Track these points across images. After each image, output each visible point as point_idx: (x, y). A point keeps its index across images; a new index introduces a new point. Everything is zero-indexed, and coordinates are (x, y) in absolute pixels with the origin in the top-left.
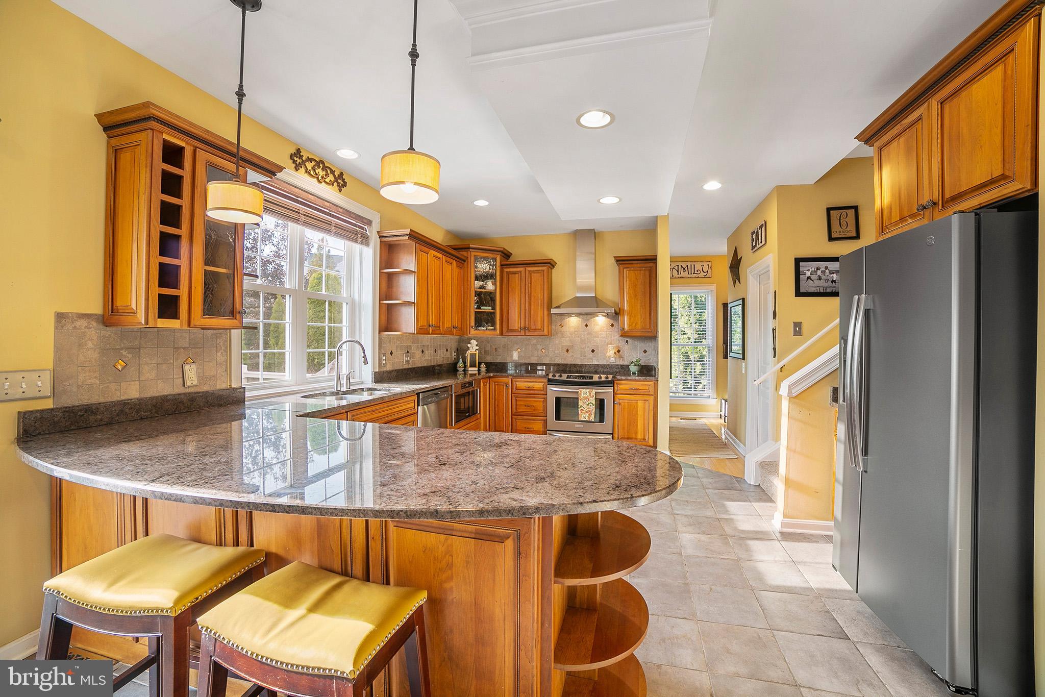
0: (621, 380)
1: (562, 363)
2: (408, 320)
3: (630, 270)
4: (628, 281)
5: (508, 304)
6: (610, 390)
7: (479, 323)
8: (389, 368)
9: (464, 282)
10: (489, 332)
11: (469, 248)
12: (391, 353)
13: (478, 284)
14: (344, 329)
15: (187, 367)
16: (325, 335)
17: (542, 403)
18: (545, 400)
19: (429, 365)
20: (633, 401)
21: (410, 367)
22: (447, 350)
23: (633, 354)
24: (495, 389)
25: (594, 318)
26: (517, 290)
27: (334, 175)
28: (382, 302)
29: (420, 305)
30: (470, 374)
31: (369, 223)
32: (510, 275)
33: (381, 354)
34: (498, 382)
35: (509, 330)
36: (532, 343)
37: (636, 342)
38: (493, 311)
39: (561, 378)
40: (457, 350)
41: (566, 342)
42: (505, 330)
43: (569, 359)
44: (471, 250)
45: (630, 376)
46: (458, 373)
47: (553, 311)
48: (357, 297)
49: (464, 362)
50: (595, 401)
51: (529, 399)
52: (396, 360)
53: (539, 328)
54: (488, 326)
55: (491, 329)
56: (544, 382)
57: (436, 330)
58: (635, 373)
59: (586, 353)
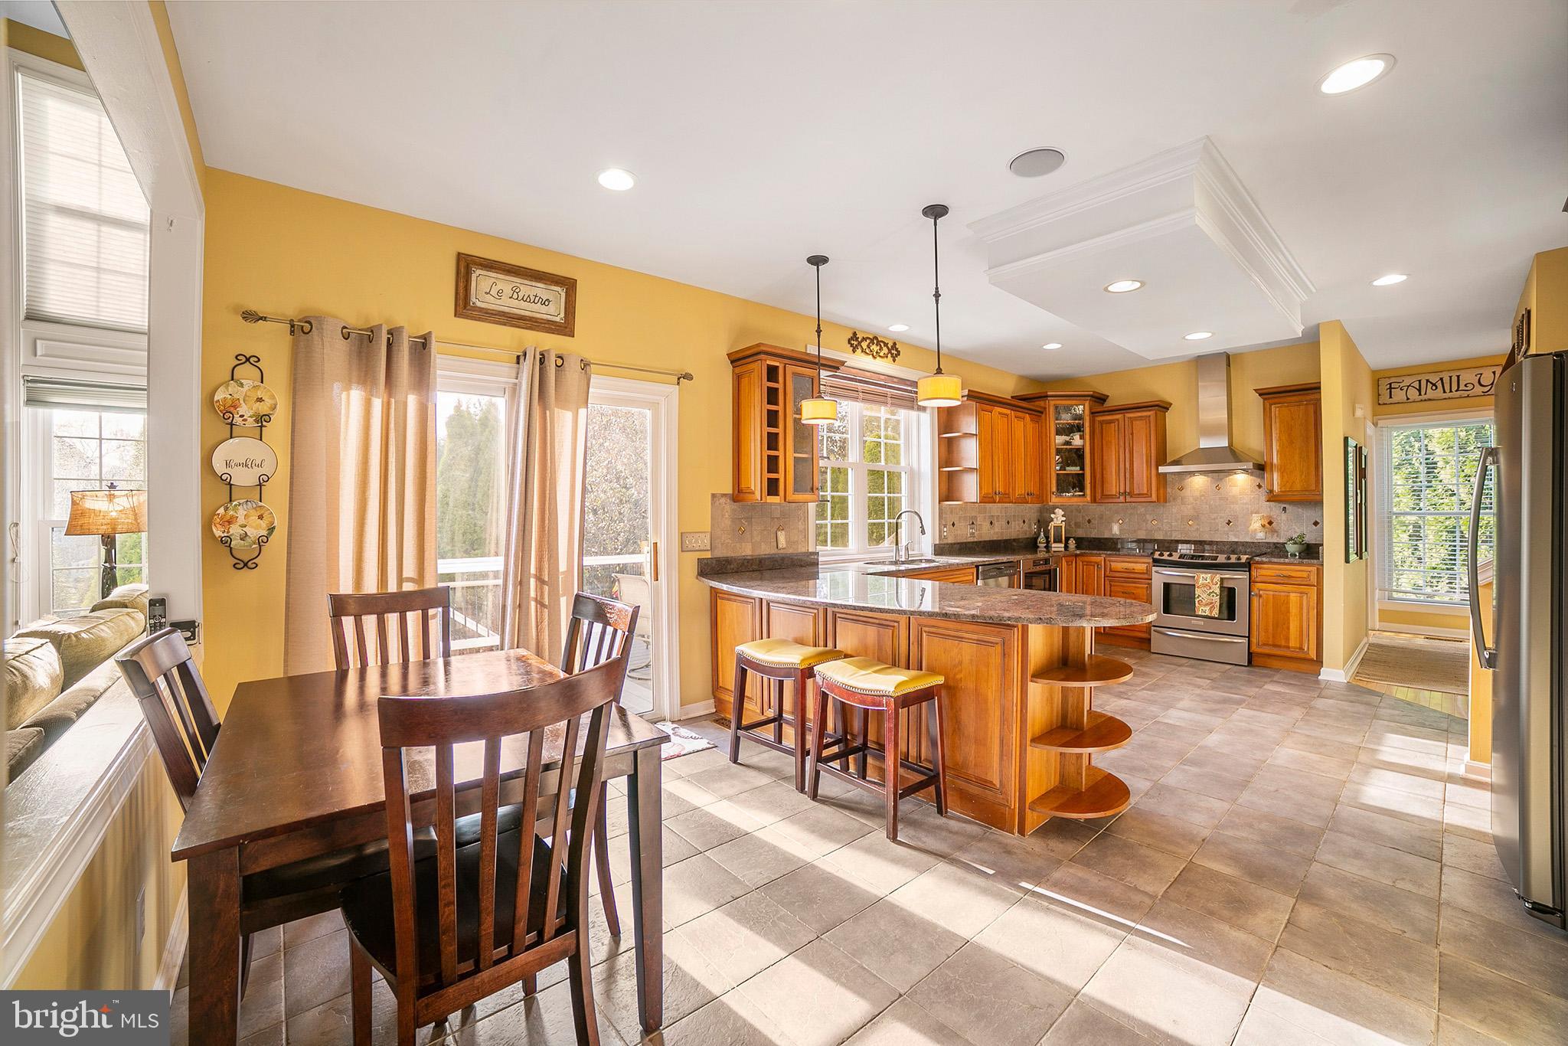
0: (1262, 563)
1: (1182, 539)
2: (970, 488)
3: (1281, 407)
4: (1278, 423)
6: (1243, 576)
7: (1062, 488)
8: (951, 540)
9: (1042, 438)
10: (1076, 499)
11: (1047, 396)
12: (953, 525)
13: (1060, 439)
14: (903, 499)
15: (779, 533)
16: (884, 505)
17: (1145, 590)
18: (1150, 586)
19: (999, 539)
20: (1282, 594)
21: (976, 540)
22: (1024, 522)
23: (1292, 527)
24: (1083, 570)
25: (1231, 477)
26: (1113, 444)
27: (888, 348)
28: (941, 469)
29: (984, 471)
30: (1054, 551)
32: (1104, 425)
33: (942, 523)
34: (1087, 562)
35: (1105, 496)
36: (1139, 512)
37: (1300, 510)
38: (1081, 472)
39: (1171, 558)
40: (1039, 521)
41: (1188, 510)
42: (1098, 496)
43: (1193, 534)
44: (1049, 398)
45: (1287, 557)
46: (1039, 549)
47: (1161, 469)
48: (915, 466)
49: (1047, 538)
50: (1221, 590)
51: (1128, 585)
52: (959, 532)
53: (1145, 492)
54: (1075, 492)
55: (1080, 496)
56: (1148, 563)
57: (1005, 498)
58: (1296, 555)
59: (1217, 525)
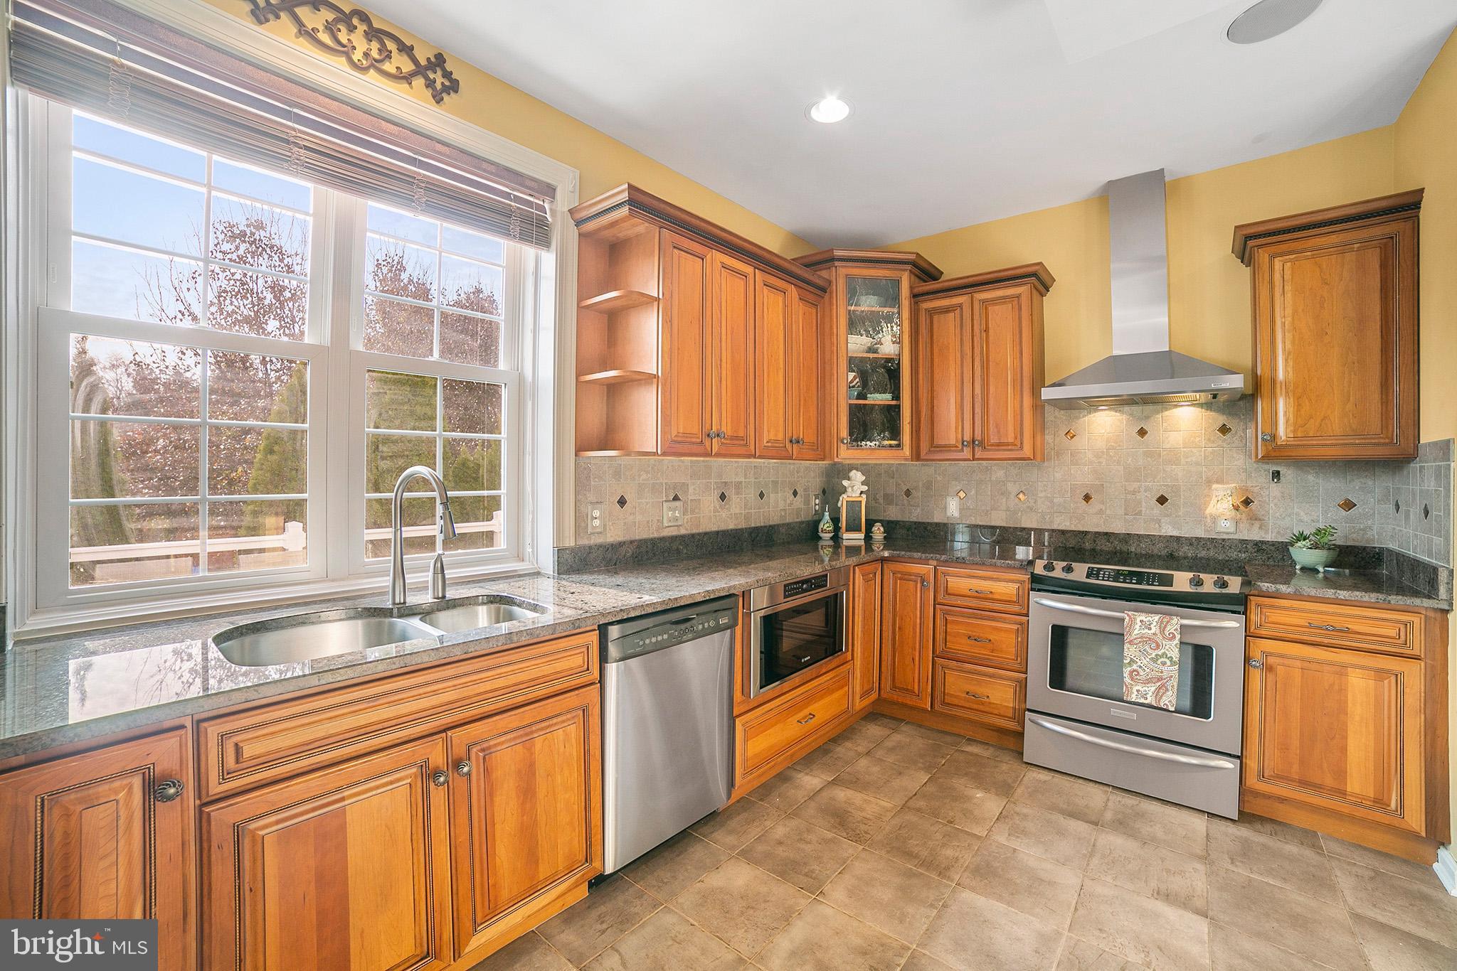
0: (1277, 595)
1: (1074, 529)
2: (646, 420)
3: (1296, 259)
4: (1289, 295)
5: (932, 386)
6: (1232, 623)
7: (859, 432)
9: (822, 335)
10: (884, 453)
11: (833, 259)
12: (622, 502)
13: (856, 342)
14: (504, 445)
17: (1014, 636)
18: (1024, 629)
19: (740, 526)
21: (682, 534)
22: (794, 493)
23: (1292, 511)
24: (897, 587)
25: (1166, 413)
26: (952, 351)
28: (581, 376)
29: (676, 382)
30: (846, 547)
31: (549, 191)
32: (936, 317)
33: (585, 502)
34: (904, 575)
35: (935, 447)
36: (993, 478)
37: (1311, 478)
38: (894, 403)
39: (1070, 577)
40: (824, 492)
41: (1083, 476)
42: (924, 446)
43: (1092, 521)
44: (837, 263)
46: (821, 543)
47: (1047, 393)
48: (526, 370)
49: (835, 520)
50: (1180, 651)
51: (979, 622)
52: (639, 518)
53: (1011, 440)
54: (883, 439)
55: (891, 446)
56: (1022, 582)
57: (738, 446)
58: (1318, 572)
59: (1140, 502)
